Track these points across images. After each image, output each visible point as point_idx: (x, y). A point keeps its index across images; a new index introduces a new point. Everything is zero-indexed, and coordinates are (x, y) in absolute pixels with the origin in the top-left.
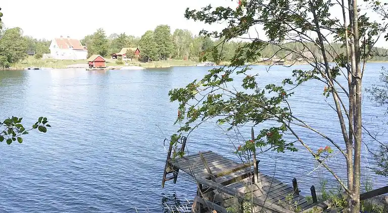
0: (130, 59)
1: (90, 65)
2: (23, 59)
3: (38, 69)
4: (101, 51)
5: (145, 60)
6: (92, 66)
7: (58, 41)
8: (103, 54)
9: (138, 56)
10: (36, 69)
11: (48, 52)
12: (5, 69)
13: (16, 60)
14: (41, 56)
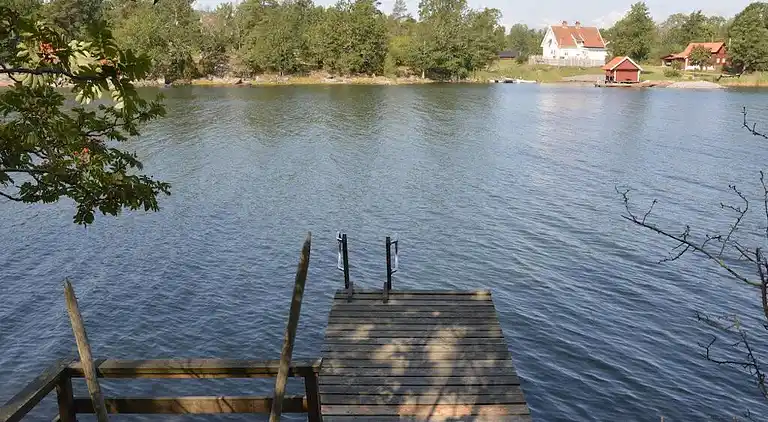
0: (698, 67)
1: (607, 77)
2: (491, 64)
3: (511, 82)
4: (637, 49)
5: (735, 68)
6: (612, 79)
7: (557, 31)
8: (639, 56)
9: (724, 61)
10: (507, 82)
11: (540, 52)
12: (460, 81)
13: (481, 65)
14: (526, 60)
